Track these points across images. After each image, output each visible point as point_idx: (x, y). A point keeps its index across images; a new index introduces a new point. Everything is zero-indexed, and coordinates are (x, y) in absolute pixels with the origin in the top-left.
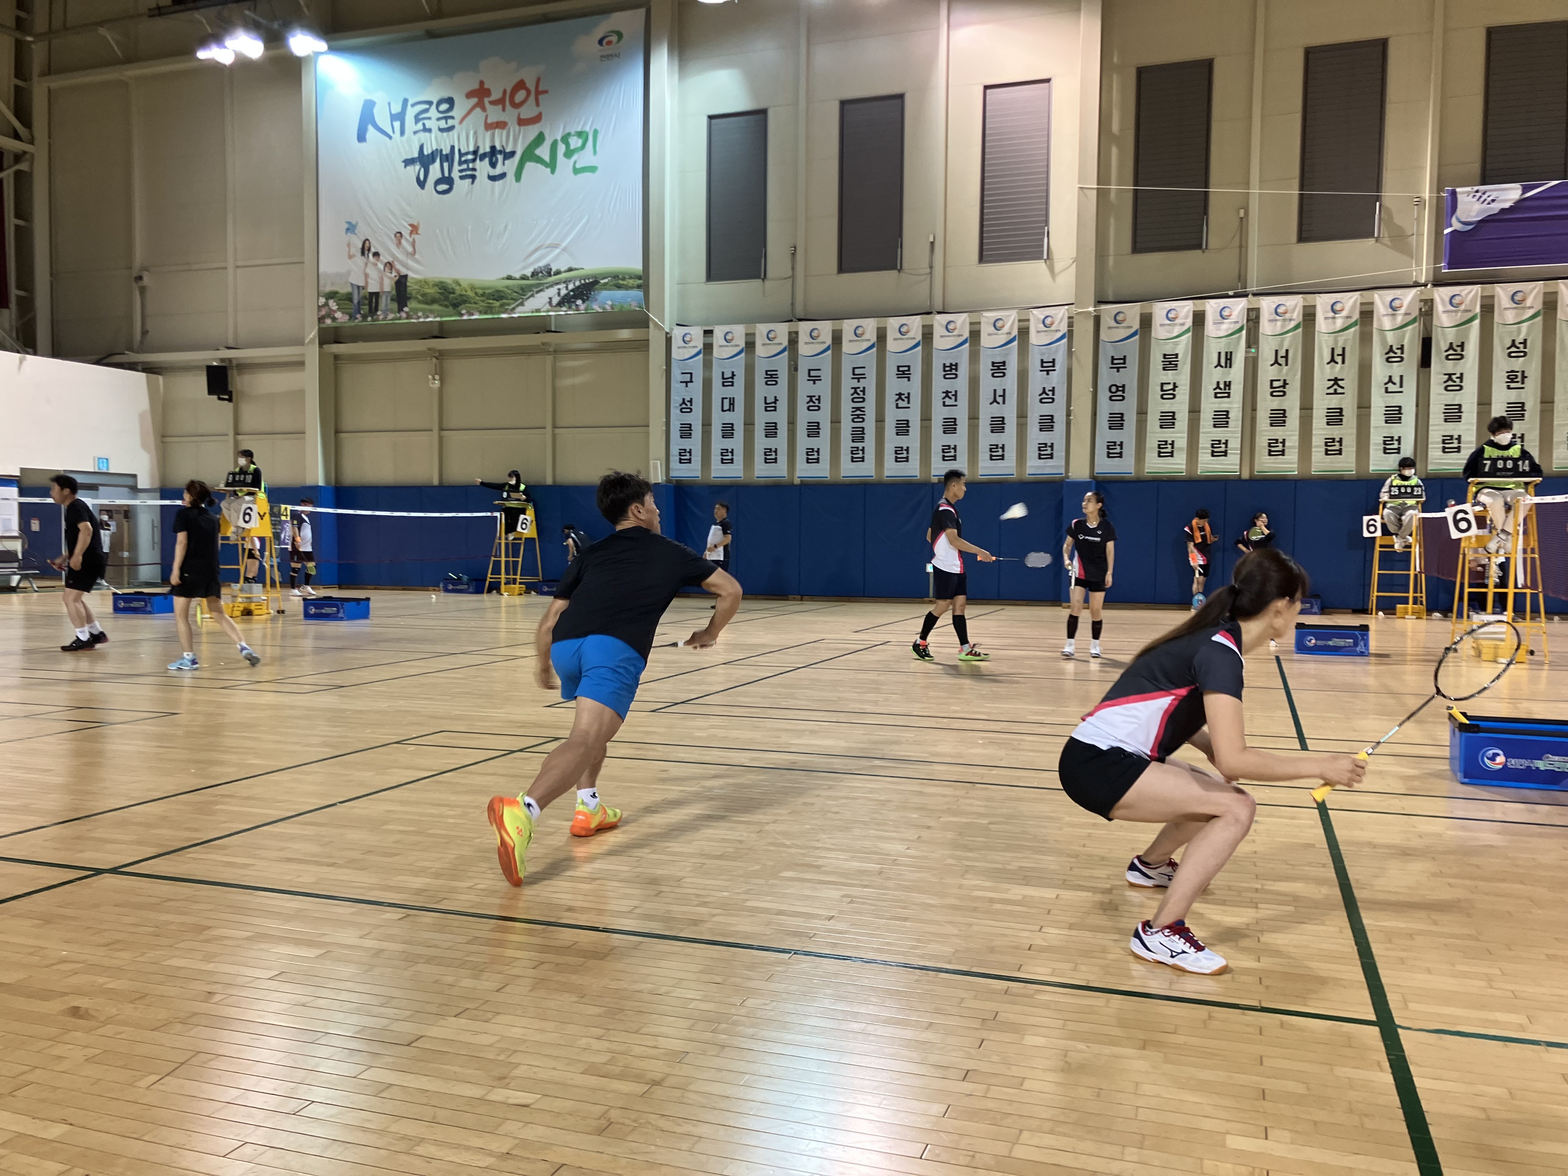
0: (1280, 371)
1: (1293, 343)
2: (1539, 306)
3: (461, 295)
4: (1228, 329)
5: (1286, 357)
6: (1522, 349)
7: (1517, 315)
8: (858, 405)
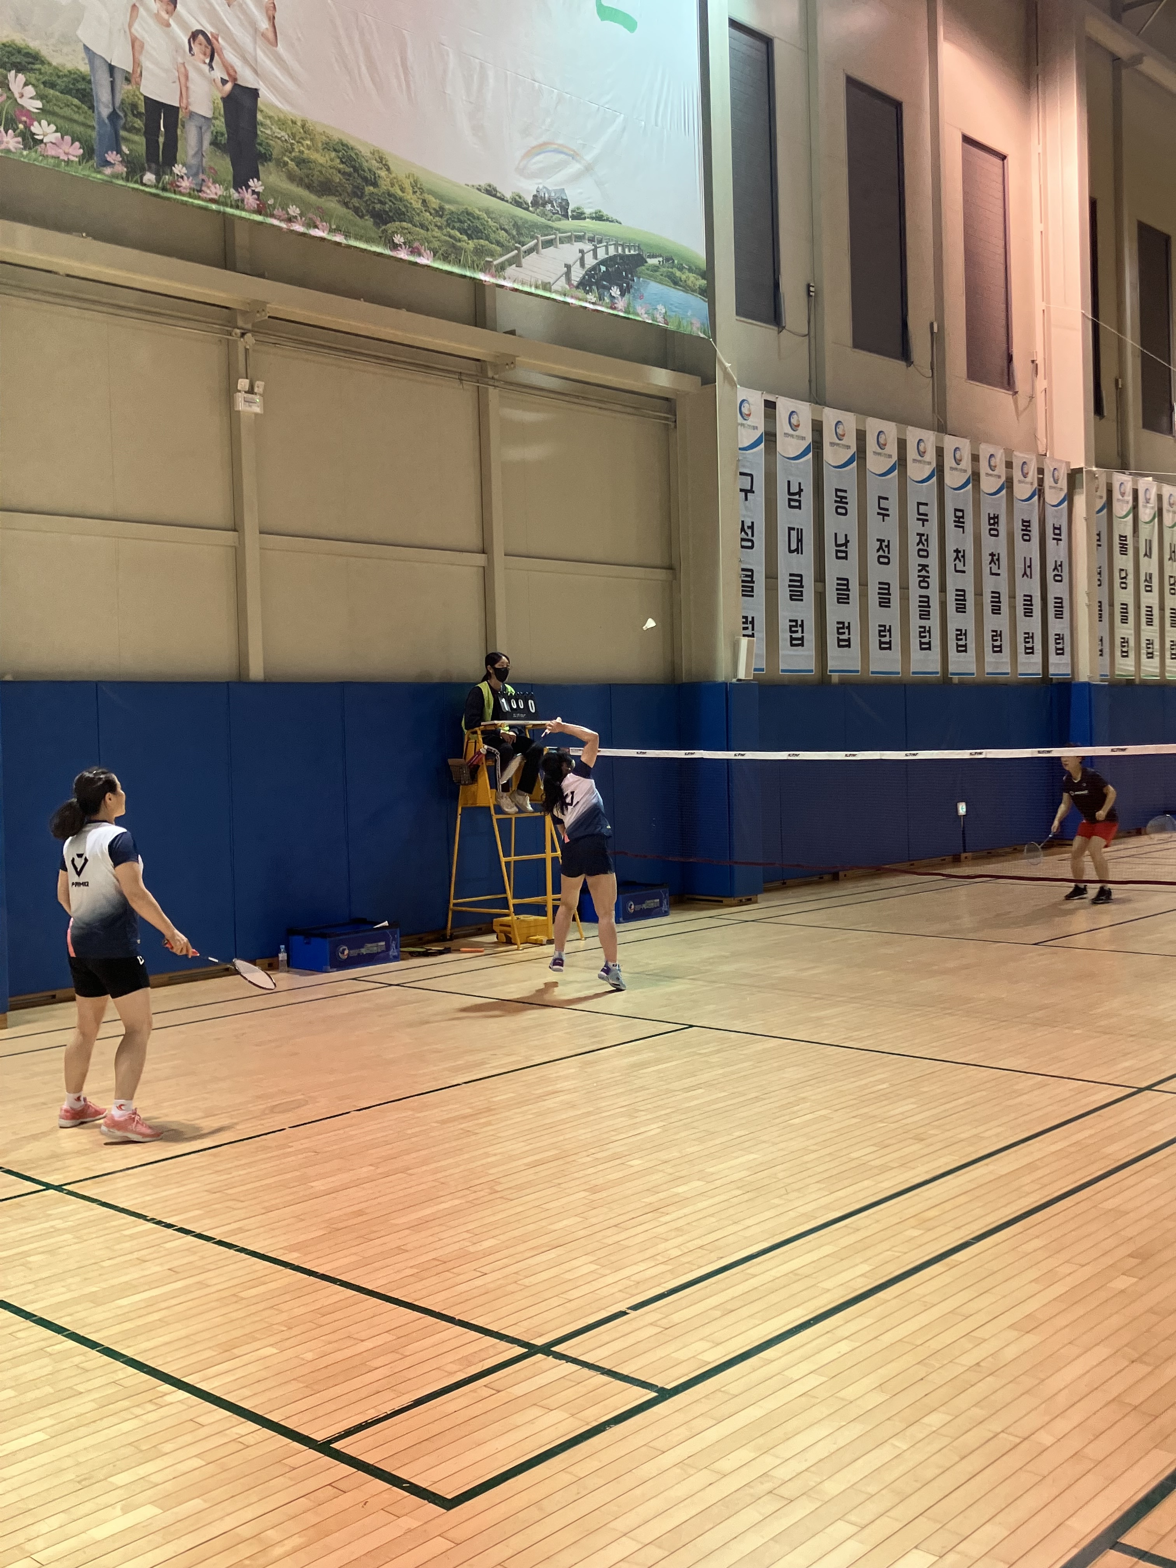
0: (1172, 566)
4: (1150, 514)
5: (1174, 552)
8: (923, 561)
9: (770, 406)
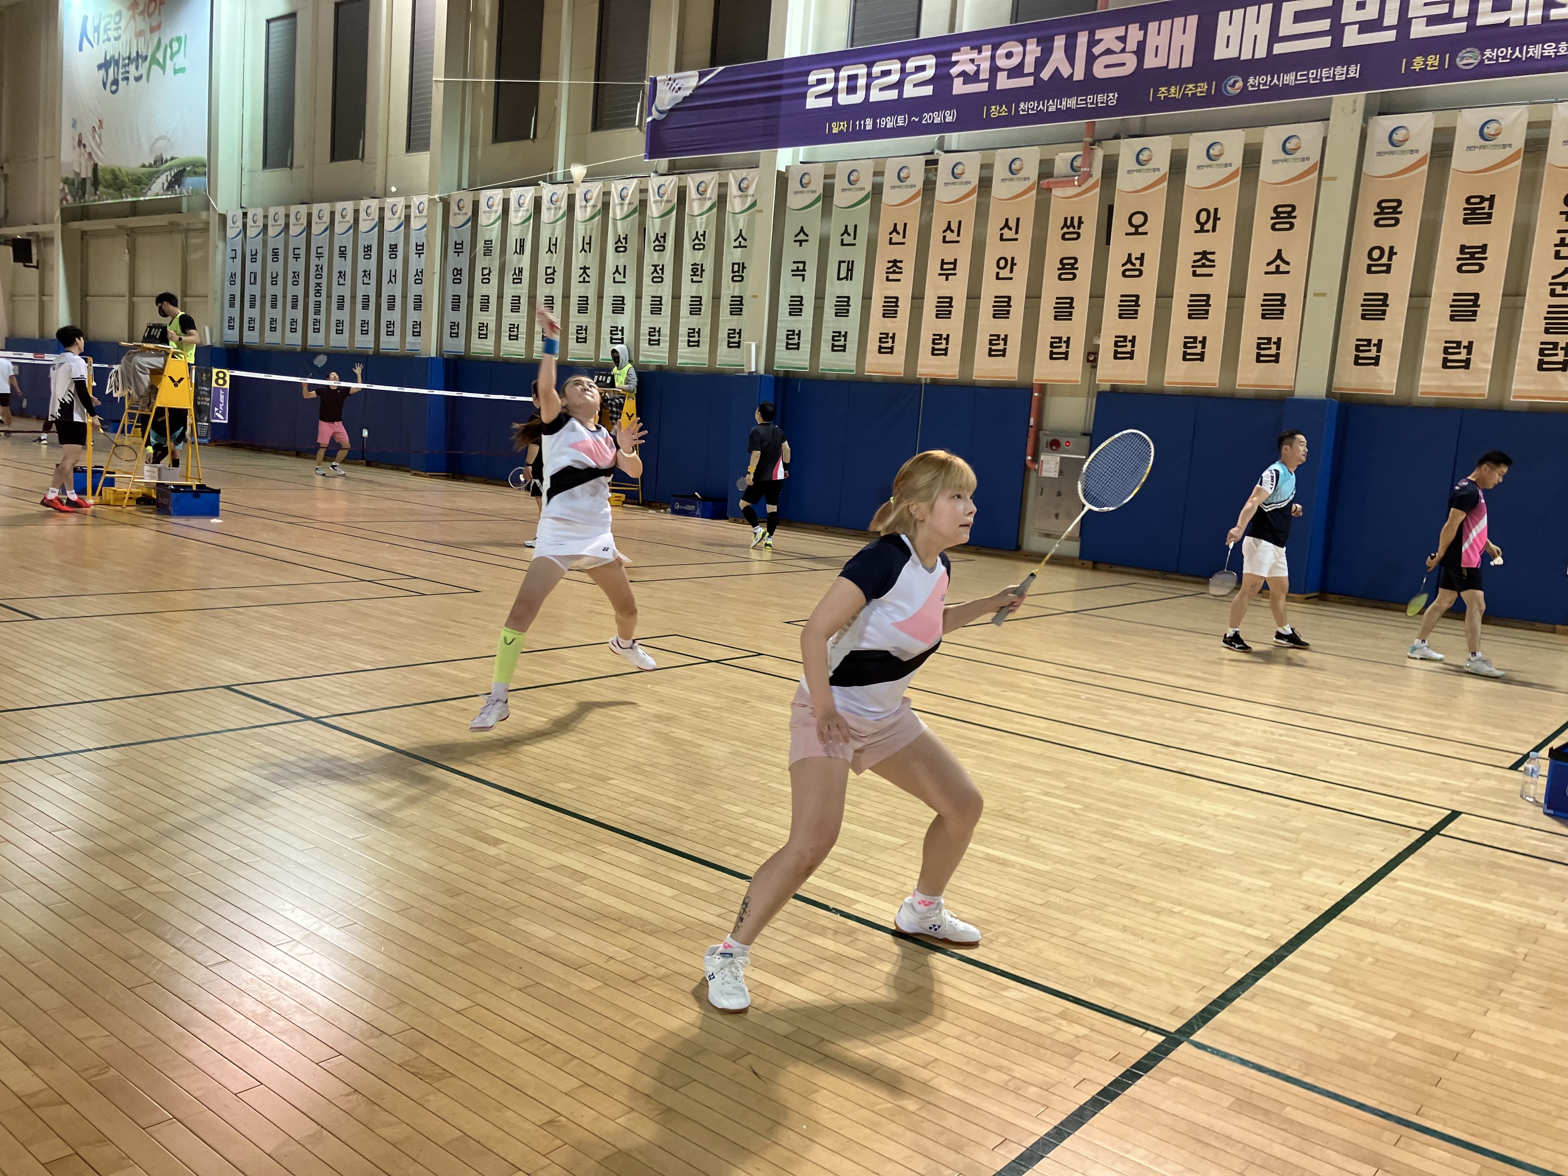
0: (551, 258)
1: (560, 230)
2: (715, 198)
3: (123, 181)
4: (522, 216)
5: (555, 245)
6: (702, 242)
7: (701, 206)
8: (318, 281)
9: (245, 214)
